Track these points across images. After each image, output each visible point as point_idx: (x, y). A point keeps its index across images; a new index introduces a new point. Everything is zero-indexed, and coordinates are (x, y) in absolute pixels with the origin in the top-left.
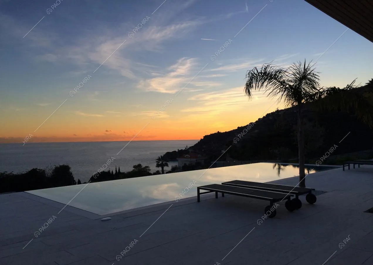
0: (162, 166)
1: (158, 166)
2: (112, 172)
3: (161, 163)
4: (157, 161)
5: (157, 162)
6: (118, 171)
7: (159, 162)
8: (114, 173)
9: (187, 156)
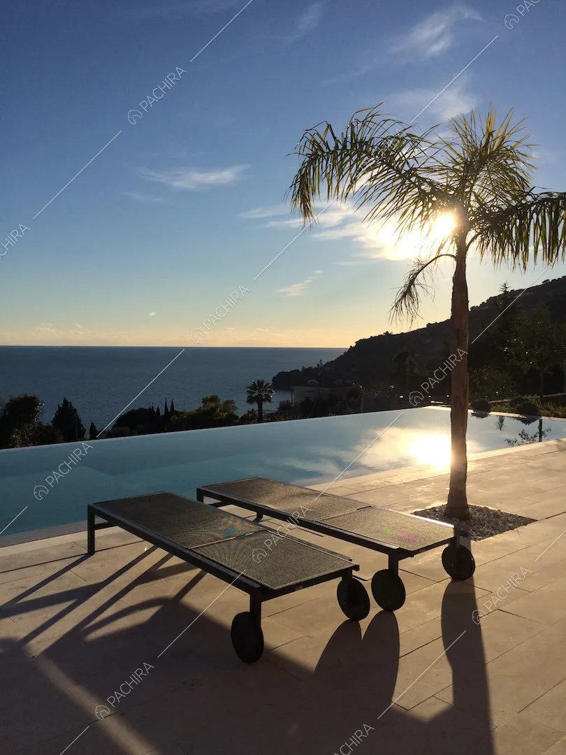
0: (260, 401)
1: (250, 400)
2: (158, 409)
3: (257, 394)
4: (249, 390)
5: (249, 392)
6: (169, 409)
7: (253, 393)
8: (162, 413)
9: (312, 382)
